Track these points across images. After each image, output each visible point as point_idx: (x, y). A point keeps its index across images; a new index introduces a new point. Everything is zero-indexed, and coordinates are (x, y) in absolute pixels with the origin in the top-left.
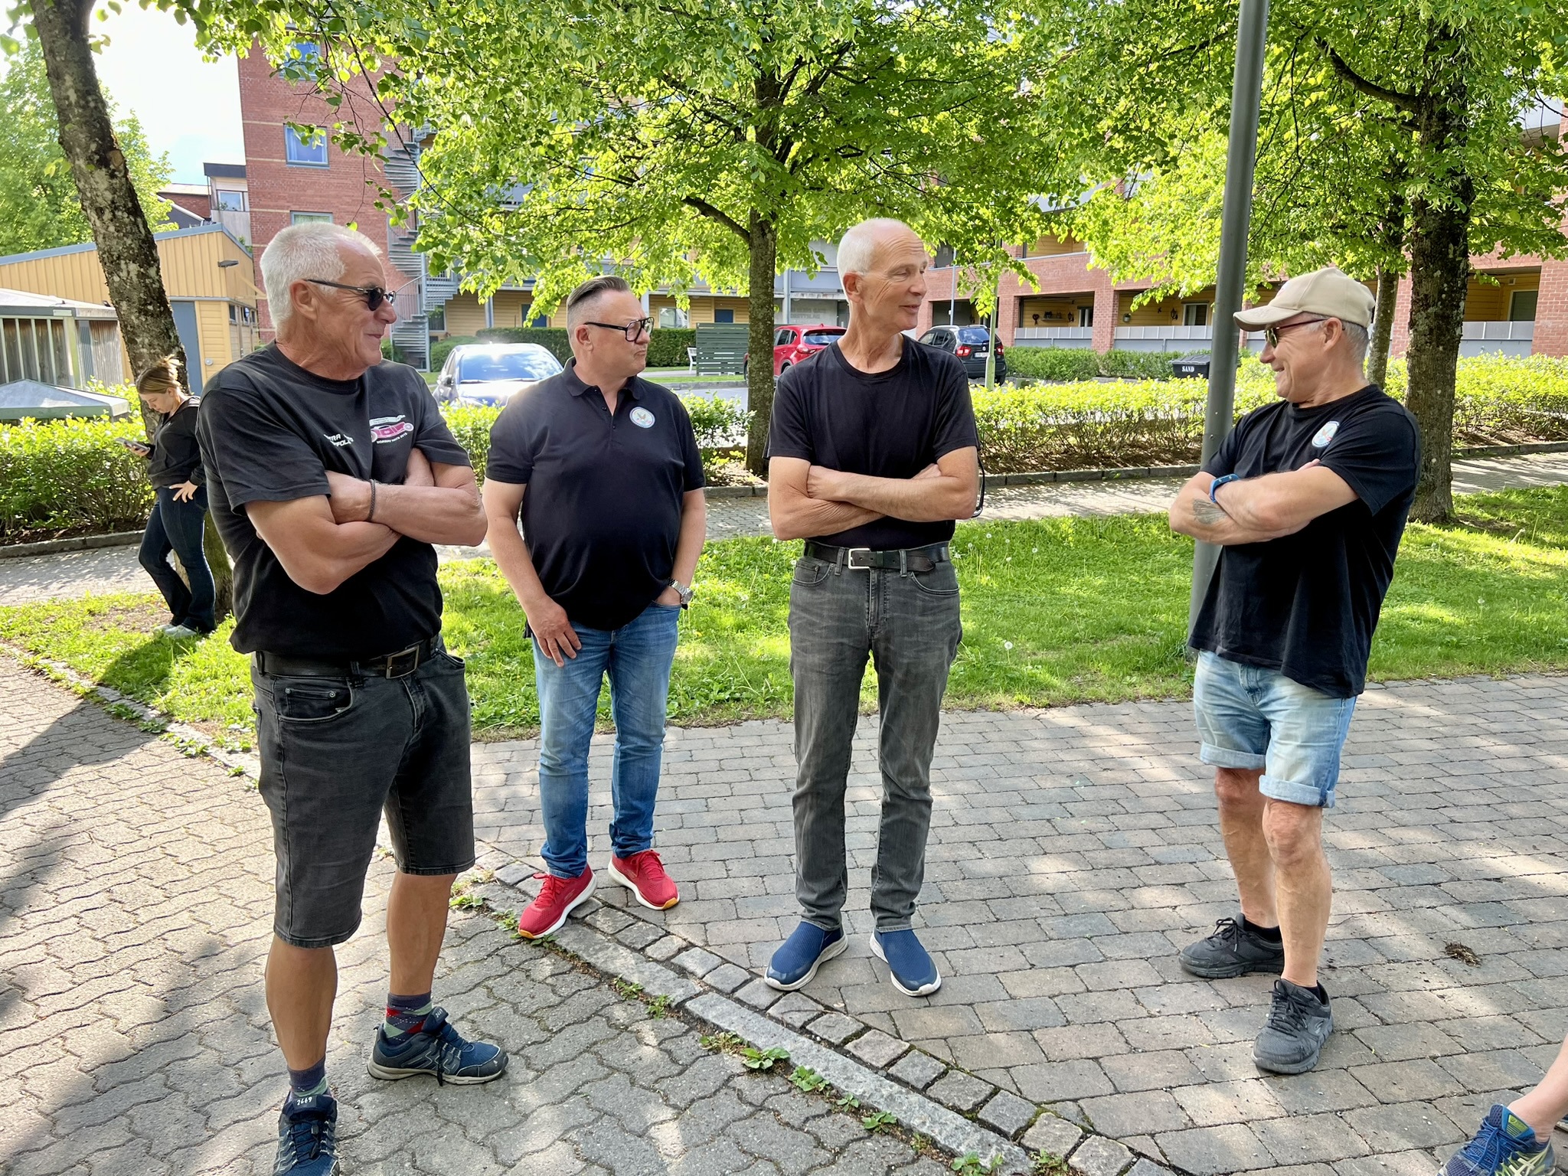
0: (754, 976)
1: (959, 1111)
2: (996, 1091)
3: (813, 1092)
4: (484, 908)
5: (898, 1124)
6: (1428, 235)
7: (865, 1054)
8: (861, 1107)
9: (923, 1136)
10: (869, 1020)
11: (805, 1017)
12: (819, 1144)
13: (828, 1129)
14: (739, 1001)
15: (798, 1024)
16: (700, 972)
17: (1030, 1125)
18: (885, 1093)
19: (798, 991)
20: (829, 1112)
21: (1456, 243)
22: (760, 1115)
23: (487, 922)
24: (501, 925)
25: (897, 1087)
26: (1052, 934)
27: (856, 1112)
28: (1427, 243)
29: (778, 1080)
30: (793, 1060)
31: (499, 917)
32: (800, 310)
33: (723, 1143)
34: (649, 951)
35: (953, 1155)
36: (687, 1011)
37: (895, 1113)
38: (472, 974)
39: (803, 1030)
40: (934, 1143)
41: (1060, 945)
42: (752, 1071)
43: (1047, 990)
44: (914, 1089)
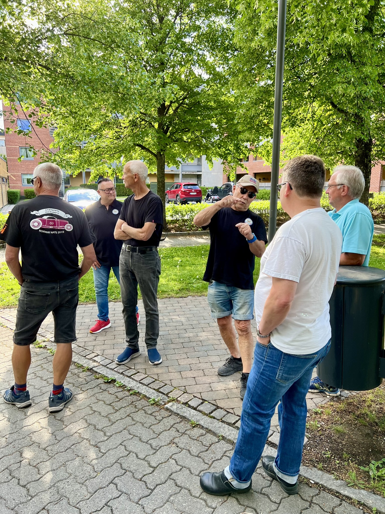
0: (113, 361)
1: (154, 389)
2: (166, 385)
3: (120, 387)
4: (45, 347)
5: (138, 393)
6: (359, 156)
7: (135, 378)
8: (130, 390)
9: (143, 395)
10: (139, 370)
11: (123, 370)
12: (117, 397)
13: (120, 395)
14: (107, 368)
15: (121, 372)
16: (99, 361)
17: (171, 392)
18: (137, 386)
19: (123, 364)
20: (122, 391)
21: (367, 158)
22: (104, 392)
23: (45, 351)
24: (49, 351)
25: (141, 385)
26: (197, 350)
27: (129, 391)
28: (359, 158)
29: (112, 384)
30: (117, 380)
31: (48, 349)
32: (185, 177)
33: (93, 398)
34: (87, 357)
35: (150, 398)
36: (93, 370)
37: (139, 390)
38: (39, 363)
39: (122, 373)
40: (146, 396)
41: (198, 353)
42: (105, 382)
43: (189, 363)
44: (145, 385)
